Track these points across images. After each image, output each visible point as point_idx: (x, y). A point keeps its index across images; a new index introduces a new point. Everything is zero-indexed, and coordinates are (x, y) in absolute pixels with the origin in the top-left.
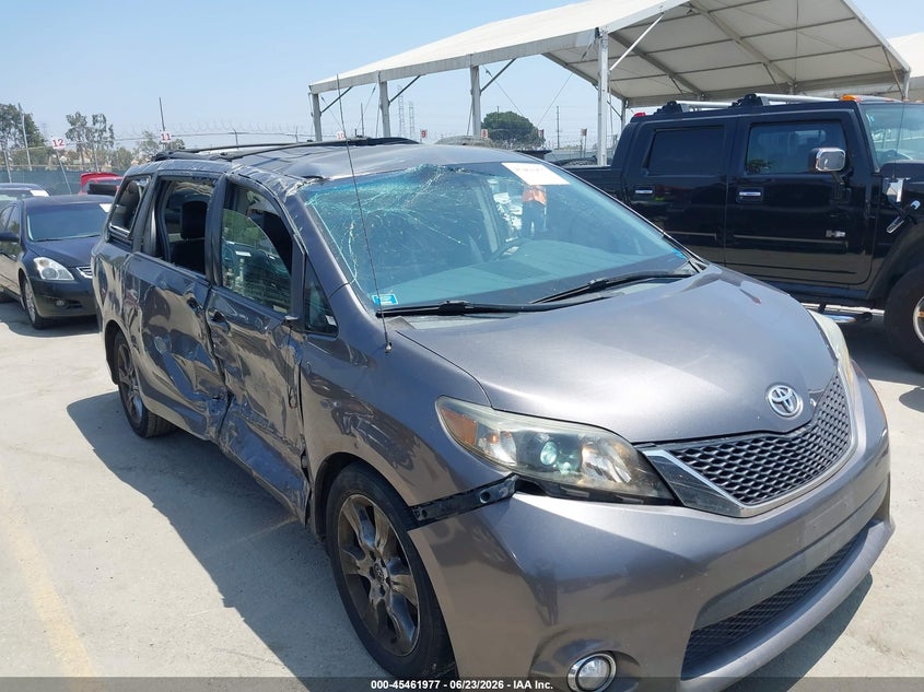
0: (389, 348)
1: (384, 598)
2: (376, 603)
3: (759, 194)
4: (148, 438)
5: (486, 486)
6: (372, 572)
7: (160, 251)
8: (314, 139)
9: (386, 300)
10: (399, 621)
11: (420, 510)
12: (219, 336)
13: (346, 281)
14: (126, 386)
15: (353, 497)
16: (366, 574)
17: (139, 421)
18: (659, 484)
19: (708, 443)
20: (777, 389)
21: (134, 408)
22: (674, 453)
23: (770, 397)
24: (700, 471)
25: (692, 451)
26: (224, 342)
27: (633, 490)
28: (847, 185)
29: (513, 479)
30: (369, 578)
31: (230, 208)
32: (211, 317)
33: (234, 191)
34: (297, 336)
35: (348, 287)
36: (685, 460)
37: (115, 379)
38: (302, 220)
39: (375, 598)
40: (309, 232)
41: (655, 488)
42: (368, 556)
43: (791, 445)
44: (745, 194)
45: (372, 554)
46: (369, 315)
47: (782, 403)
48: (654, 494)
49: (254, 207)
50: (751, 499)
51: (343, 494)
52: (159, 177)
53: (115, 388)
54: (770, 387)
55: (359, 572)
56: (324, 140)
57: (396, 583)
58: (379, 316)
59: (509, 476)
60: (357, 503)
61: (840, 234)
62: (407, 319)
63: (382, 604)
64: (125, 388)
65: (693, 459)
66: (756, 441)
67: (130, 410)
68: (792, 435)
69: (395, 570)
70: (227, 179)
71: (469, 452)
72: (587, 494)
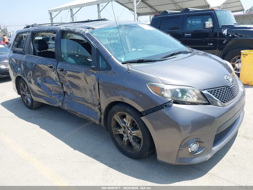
0: (129, 71)
1: (129, 138)
2: (126, 140)
3: (190, 35)
4: (33, 109)
5: (165, 103)
6: (124, 132)
7: (35, 54)
8: (71, 21)
9: (123, 60)
10: (134, 144)
11: (144, 112)
12: (62, 76)
13: (111, 55)
14: (24, 95)
15: (118, 113)
16: (122, 133)
17: (30, 104)
18: (206, 100)
19: (215, 89)
20: (226, 76)
21: (27, 101)
22: (209, 92)
23: (225, 78)
24: (214, 96)
25: (212, 91)
26: (63, 77)
27: (200, 101)
28: (213, 31)
29: (172, 101)
30: (123, 134)
31: (63, 39)
32: (59, 70)
33: (63, 33)
34: (95, 72)
35: (112, 56)
36: (211, 93)
37: (19, 93)
38: (93, 39)
39: (125, 139)
40: (96, 42)
41: (205, 101)
42: (123, 128)
43: (231, 89)
44: (186, 35)
45: (124, 127)
46: (120, 64)
47: (228, 79)
48: (205, 102)
49: (69, 38)
50: (225, 102)
51: (115, 112)
52: (32, 32)
53: (20, 96)
54: (224, 75)
55: (120, 133)
56: (75, 21)
57: (133, 133)
58: (123, 63)
59: (172, 100)
60: (119, 115)
61: (211, 44)
62: (131, 64)
63: (128, 140)
64: (23, 96)
65: (212, 93)
66: (224, 88)
67: (25, 102)
68: (231, 87)
69: (133, 130)
70: (61, 30)
71: (159, 95)
72: (190, 104)
